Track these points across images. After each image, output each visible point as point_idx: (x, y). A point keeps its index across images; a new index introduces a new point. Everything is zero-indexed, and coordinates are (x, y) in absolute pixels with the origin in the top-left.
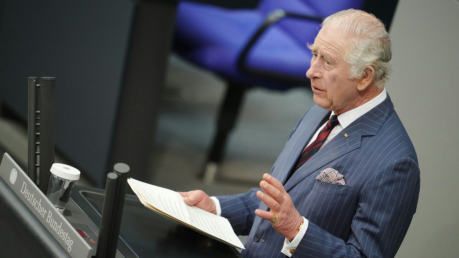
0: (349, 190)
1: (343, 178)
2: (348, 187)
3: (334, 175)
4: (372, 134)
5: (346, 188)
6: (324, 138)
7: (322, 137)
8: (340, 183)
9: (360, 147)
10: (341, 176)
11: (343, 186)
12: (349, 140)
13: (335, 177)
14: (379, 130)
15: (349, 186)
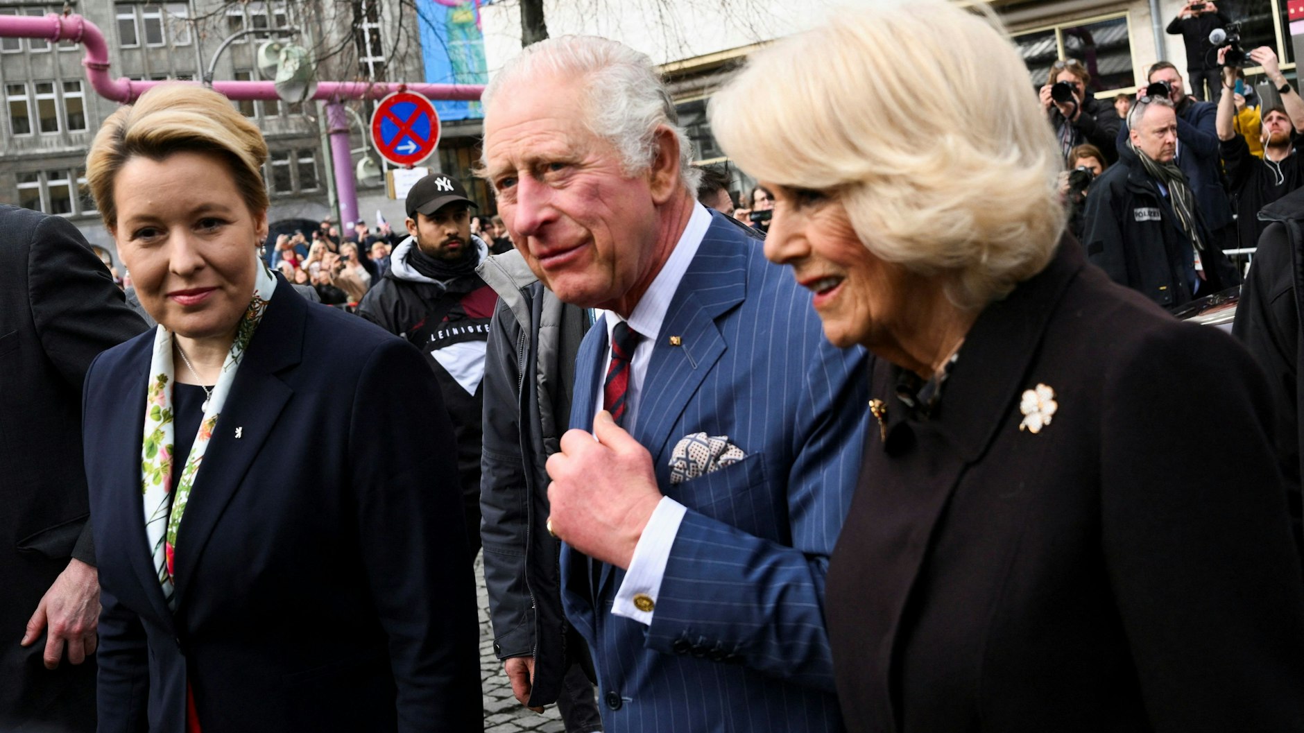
0: (762, 461)
1: (730, 442)
2: (755, 458)
3: (699, 449)
4: (736, 301)
5: (752, 462)
6: (625, 389)
7: (619, 389)
8: (732, 460)
9: (724, 347)
10: (718, 442)
11: (743, 460)
12: (688, 347)
13: (705, 453)
14: (746, 282)
15: (758, 454)
